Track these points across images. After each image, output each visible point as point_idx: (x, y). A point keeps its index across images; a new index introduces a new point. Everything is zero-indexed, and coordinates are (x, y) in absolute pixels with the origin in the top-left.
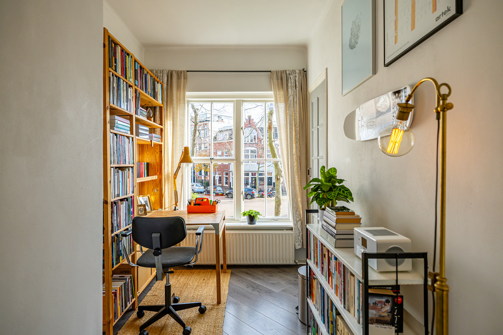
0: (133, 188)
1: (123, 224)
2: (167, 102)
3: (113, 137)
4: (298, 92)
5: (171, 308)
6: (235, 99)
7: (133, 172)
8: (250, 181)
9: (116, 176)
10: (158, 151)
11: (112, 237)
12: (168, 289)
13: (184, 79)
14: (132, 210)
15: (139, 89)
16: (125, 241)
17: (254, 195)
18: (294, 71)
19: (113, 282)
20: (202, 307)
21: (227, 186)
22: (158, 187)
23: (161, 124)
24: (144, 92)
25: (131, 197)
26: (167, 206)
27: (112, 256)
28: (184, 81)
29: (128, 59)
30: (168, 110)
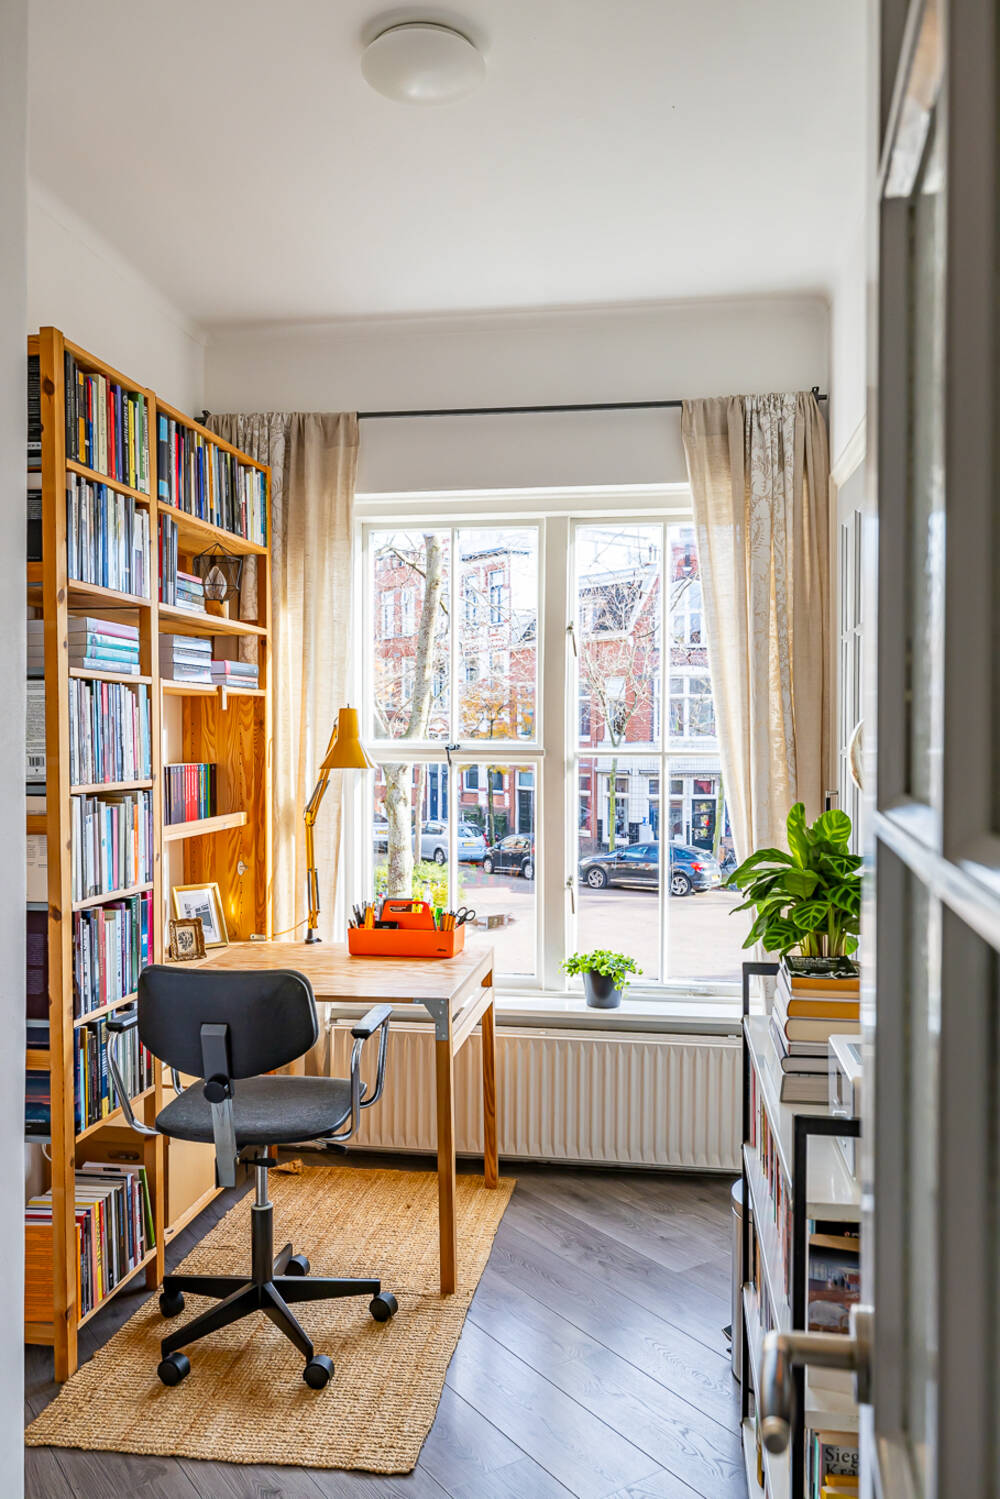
0: (151, 862)
1: (115, 986)
2: (285, 534)
3: (80, 694)
4: (789, 485)
5: (271, 1288)
6: (542, 515)
7: (149, 808)
8: (687, 816)
9: (89, 826)
10: (249, 719)
11: (75, 1031)
12: (262, 1222)
13: (348, 444)
14: (145, 938)
15: (172, 509)
16: (122, 1050)
17: (700, 877)
18: (776, 400)
19: (77, 1183)
20: (383, 1297)
21: (587, 833)
22: (249, 855)
23: (260, 621)
24: (192, 518)
25: (144, 895)
26: (284, 925)
27: (76, 1093)
28: (347, 454)
29: (134, 414)
30: (289, 562)
